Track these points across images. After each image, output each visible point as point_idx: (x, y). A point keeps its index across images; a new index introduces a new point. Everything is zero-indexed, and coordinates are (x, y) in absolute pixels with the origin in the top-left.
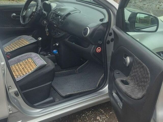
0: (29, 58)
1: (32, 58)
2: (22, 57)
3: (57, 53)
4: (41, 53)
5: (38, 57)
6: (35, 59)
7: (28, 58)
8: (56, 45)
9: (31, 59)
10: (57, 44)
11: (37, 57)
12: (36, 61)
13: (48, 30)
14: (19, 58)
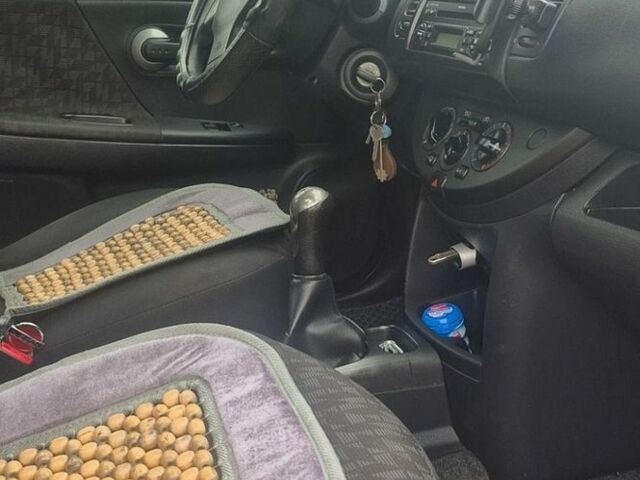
0: (175, 379)
1: (203, 389)
2: (109, 364)
3: (462, 332)
4: (313, 329)
5: (269, 378)
6: (234, 403)
7: (163, 383)
8: (458, 259)
9: (189, 395)
10: (467, 256)
11: (253, 383)
12: (235, 429)
13: (386, 131)
14: (83, 375)
